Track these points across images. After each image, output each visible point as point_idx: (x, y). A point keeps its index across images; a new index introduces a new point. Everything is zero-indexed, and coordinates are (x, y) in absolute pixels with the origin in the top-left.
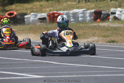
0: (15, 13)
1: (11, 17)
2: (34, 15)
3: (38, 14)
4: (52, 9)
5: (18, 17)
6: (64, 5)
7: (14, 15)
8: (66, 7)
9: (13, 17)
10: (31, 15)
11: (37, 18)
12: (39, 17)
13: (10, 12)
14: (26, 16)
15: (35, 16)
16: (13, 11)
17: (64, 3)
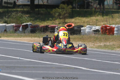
0: (73, 25)
1: (69, 28)
2: (89, 27)
3: (93, 27)
4: (106, 23)
5: (76, 28)
6: (117, 20)
7: (72, 27)
8: (118, 22)
9: (71, 28)
10: (87, 27)
11: (92, 30)
12: (94, 30)
13: (69, 24)
14: (82, 28)
15: (90, 29)
16: (71, 23)
17: (117, 18)
